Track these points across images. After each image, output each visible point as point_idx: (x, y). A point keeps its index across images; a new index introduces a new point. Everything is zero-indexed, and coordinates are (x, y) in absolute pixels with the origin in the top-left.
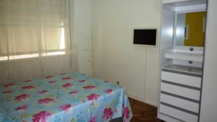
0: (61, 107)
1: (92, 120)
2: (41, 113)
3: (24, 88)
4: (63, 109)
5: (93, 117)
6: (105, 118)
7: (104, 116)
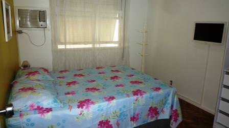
0: (105, 98)
1: (135, 116)
2: (86, 100)
3: (75, 75)
4: (106, 100)
5: (136, 113)
6: (150, 116)
7: (148, 115)
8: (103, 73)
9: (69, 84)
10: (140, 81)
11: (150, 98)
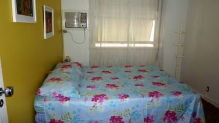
0: (120, 95)
1: (150, 118)
2: (102, 95)
4: (120, 98)
5: (151, 115)
8: (129, 72)
9: (94, 79)
10: (163, 83)
11: (167, 101)
